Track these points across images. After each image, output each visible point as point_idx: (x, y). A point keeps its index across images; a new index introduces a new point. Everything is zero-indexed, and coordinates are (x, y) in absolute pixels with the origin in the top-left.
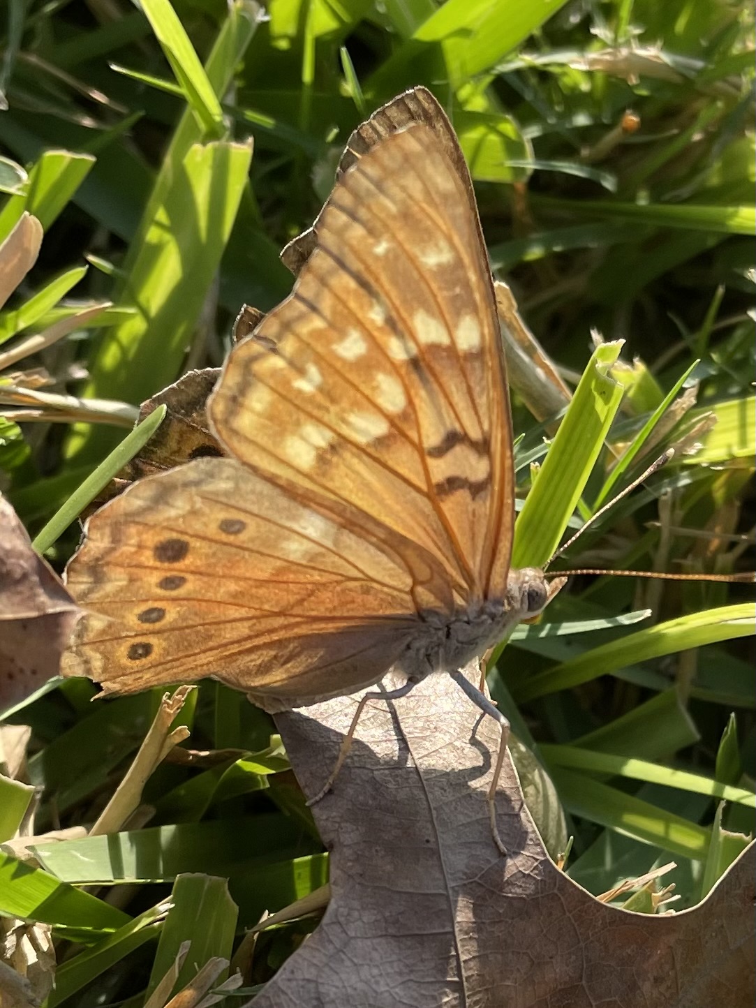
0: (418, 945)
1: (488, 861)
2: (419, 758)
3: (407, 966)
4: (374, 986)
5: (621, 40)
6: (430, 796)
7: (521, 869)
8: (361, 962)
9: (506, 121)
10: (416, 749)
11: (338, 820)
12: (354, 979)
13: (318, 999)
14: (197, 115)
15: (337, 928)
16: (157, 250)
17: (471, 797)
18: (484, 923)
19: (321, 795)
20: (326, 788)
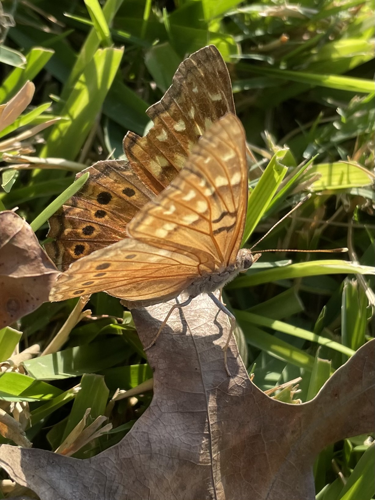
0: (191, 417)
1: (223, 379)
2: (192, 330)
3: (186, 426)
4: (172, 435)
6: (197, 348)
7: (237, 383)
8: (167, 424)
10: (191, 325)
11: (157, 357)
12: (164, 432)
13: (149, 441)
14: (98, 34)
15: (157, 408)
16: (79, 92)
17: (215, 348)
18: (220, 407)
19: (150, 346)
20: (153, 343)
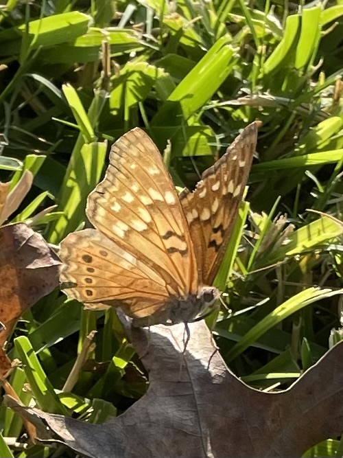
0: (181, 398)
3: (178, 405)
4: (167, 411)
5: (254, 92)
7: (217, 373)
8: (161, 404)
9: (208, 128)
11: (151, 362)
13: (147, 414)
14: (84, 136)
15: (152, 393)
16: (71, 189)
